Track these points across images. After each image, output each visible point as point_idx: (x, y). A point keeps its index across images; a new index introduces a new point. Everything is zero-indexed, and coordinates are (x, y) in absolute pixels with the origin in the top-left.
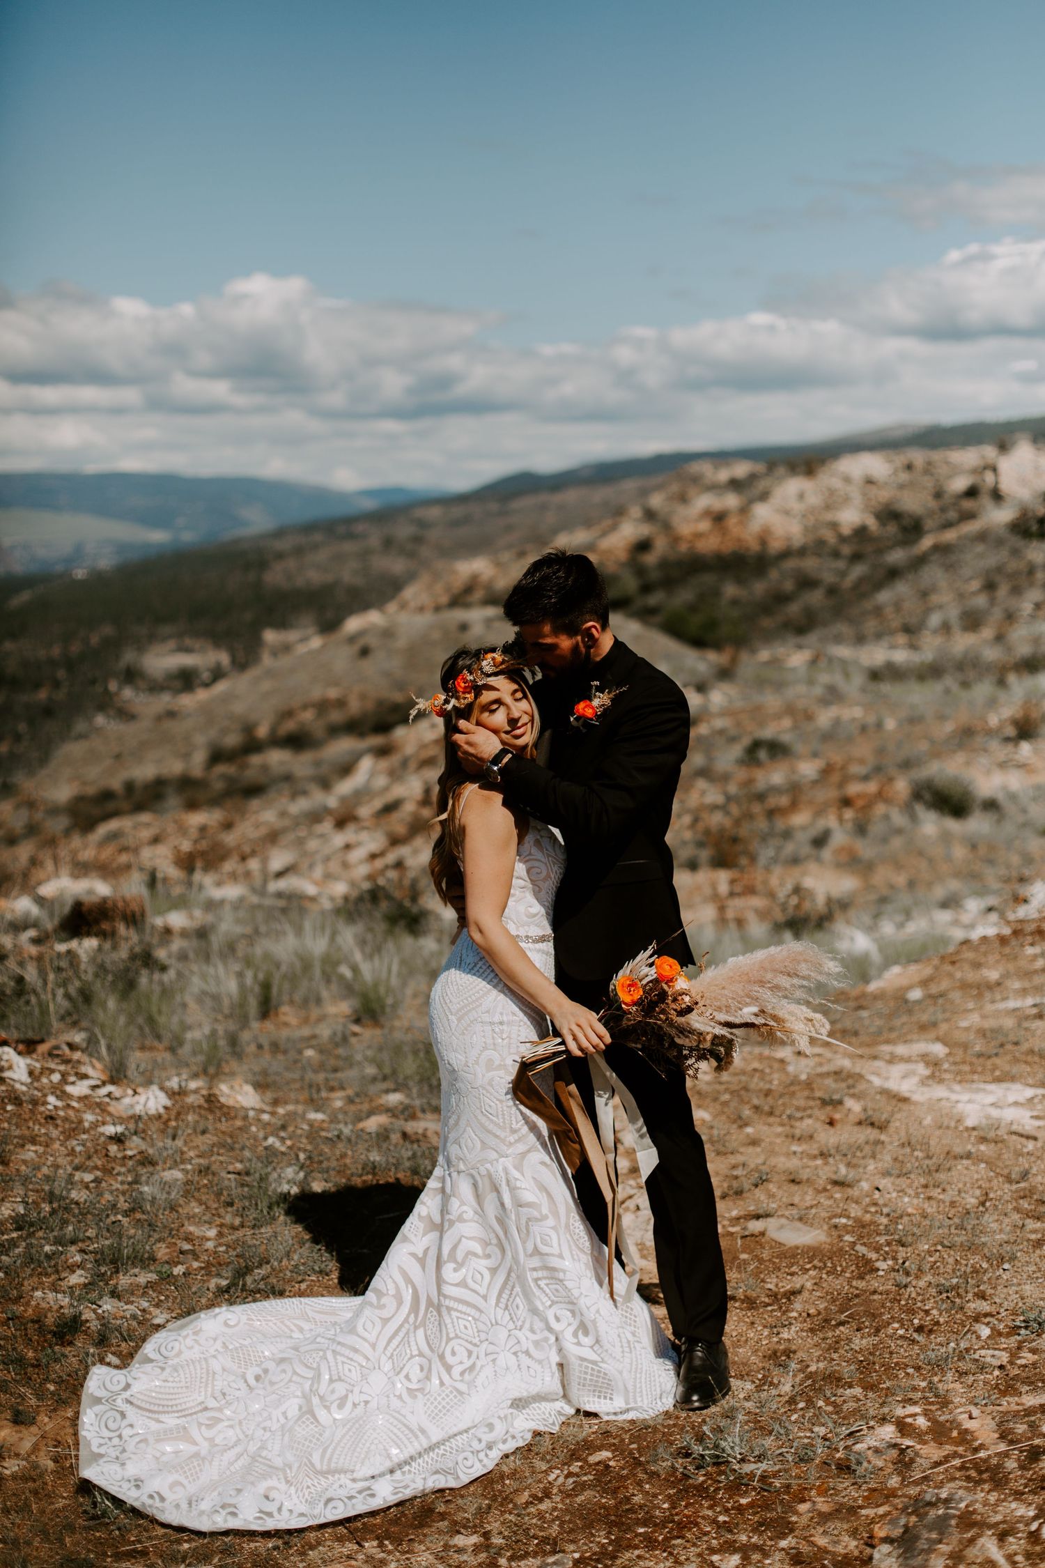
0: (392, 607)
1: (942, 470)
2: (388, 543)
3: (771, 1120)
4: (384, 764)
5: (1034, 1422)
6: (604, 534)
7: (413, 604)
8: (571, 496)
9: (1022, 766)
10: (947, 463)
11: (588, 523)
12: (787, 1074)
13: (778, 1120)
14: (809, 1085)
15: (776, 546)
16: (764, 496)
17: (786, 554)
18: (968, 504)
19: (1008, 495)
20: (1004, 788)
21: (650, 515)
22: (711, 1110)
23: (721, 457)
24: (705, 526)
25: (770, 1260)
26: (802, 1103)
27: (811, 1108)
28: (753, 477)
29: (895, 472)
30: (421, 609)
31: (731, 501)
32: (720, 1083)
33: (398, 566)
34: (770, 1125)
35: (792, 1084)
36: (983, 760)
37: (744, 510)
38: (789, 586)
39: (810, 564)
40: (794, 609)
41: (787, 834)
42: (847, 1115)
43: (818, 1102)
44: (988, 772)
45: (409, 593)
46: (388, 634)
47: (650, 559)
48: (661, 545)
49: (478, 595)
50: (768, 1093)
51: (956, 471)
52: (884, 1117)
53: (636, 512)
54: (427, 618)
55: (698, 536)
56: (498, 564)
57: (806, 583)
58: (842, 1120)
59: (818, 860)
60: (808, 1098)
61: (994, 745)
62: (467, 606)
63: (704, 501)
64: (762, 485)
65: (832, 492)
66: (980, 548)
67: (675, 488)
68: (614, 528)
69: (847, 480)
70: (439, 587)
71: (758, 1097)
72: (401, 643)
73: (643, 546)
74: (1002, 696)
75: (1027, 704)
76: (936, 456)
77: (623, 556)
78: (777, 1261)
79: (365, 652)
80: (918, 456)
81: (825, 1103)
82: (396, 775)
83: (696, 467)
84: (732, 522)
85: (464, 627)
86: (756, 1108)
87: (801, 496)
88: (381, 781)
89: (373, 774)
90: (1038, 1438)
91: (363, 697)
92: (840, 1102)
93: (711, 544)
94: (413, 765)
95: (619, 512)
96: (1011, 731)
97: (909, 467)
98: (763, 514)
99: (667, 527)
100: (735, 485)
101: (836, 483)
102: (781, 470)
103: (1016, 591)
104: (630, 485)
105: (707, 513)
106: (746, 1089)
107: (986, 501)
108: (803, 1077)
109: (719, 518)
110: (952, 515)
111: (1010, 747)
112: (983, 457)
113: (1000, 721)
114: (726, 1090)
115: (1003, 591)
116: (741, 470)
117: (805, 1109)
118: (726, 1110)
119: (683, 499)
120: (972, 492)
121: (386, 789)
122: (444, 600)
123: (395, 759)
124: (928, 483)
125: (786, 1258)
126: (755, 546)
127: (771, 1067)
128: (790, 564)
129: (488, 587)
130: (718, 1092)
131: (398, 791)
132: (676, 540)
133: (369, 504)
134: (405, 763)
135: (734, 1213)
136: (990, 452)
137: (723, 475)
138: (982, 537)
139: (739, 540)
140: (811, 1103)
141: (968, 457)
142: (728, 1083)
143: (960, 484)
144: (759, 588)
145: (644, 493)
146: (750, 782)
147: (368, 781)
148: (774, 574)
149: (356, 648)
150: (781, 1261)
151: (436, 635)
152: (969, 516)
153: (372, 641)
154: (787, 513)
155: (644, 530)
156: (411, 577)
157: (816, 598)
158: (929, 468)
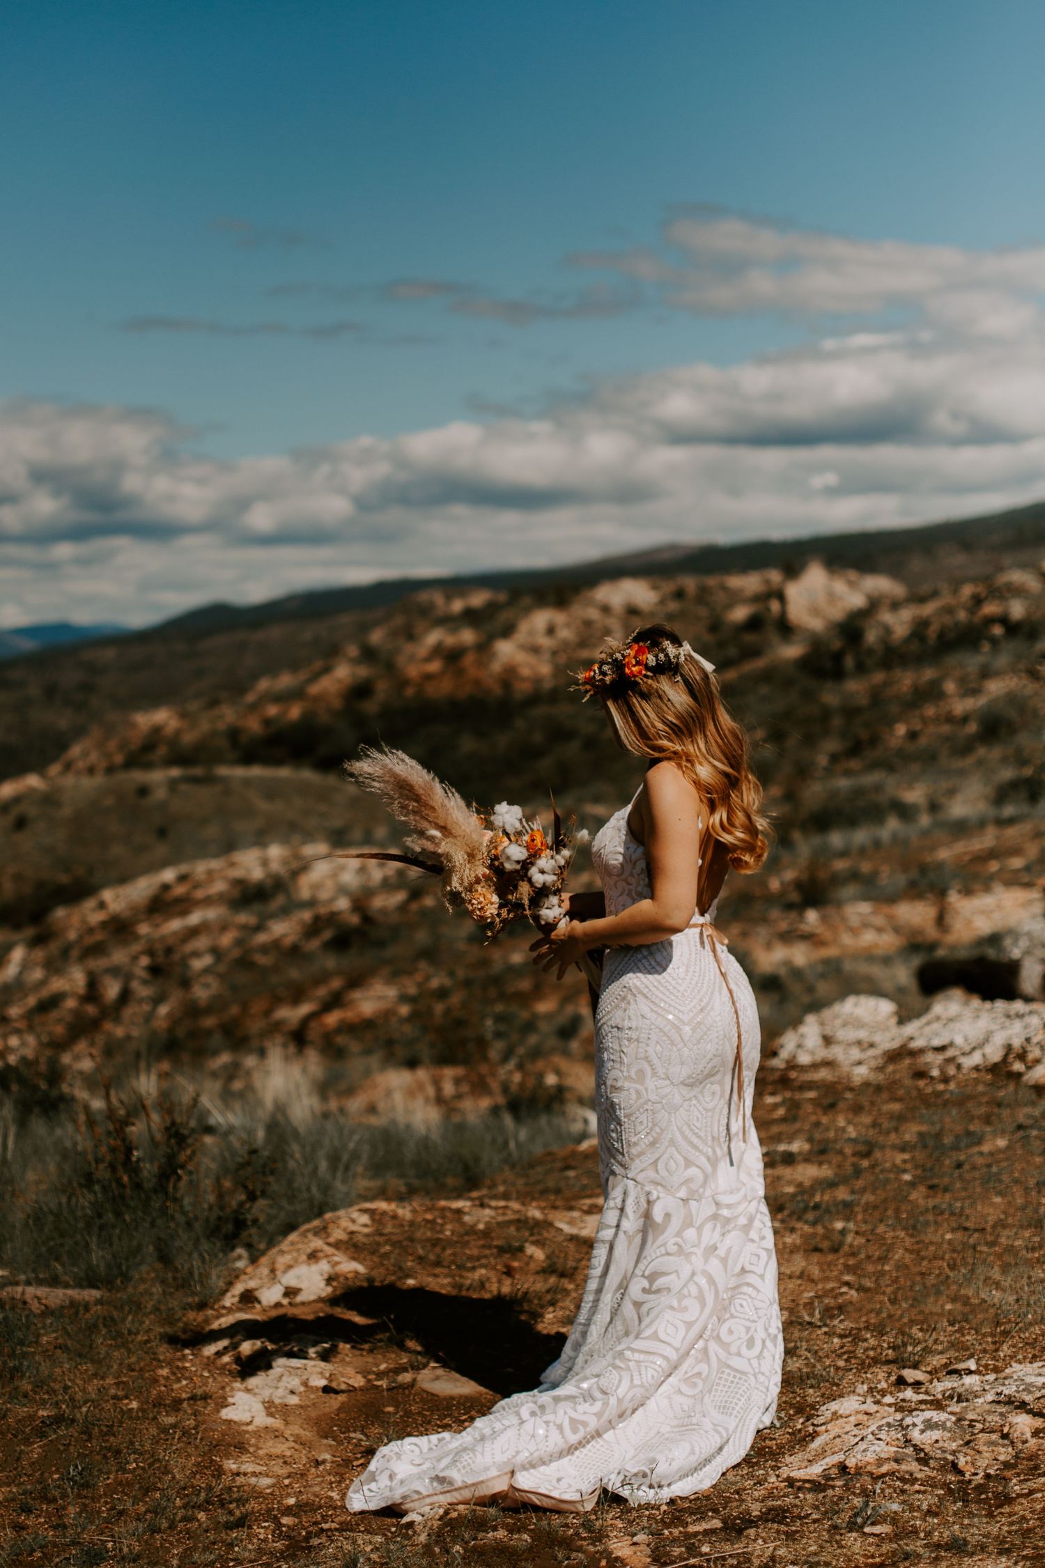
0: (54, 769)
1: (720, 597)
2: (51, 692)
3: (438, 1270)
4: (39, 954)
5: (694, 1543)
6: (316, 677)
7: (81, 765)
8: (275, 633)
9: (808, 937)
10: (724, 588)
11: (294, 666)
12: (463, 1224)
13: (445, 1271)
14: (486, 1234)
15: (522, 689)
16: (507, 631)
17: (535, 699)
18: (749, 638)
19: (799, 627)
20: (788, 963)
21: (369, 654)
22: (368, 1263)
23: (455, 585)
24: (434, 666)
25: (419, 1413)
26: (475, 1252)
27: (486, 1257)
28: (492, 609)
29: (662, 602)
30: (91, 771)
31: (468, 636)
32: (381, 1235)
33: (63, 721)
34: (436, 1276)
35: (467, 1234)
36: (762, 932)
37: (484, 647)
38: (538, 737)
39: (563, 710)
40: (545, 765)
41: (530, 1026)
42: (527, 1264)
43: (495, 1251)
44: (769, 946)
45: (75, 751)
46: (49, 800)
47: (371, 707)
48: (382, 689)
49: (162, 751)
50: (435, 1243)
51: (735, 598)
52: (571, 1264)
53: (353, 651)
54: (99, 780)
55: (428, 677)
56: (184, 715)
57: (559, 734)
58: (521, 1268)
59: (566, 1053)
60: (483, 1246)
61: (775, 913)
62: (148, 766)
63: (433, 637)
64: (503, 617)
65: (588, 623)
66: (764, 690)
67: (399, 620)
68: (327, 670)
69: (606, 609)
70: (112, 745)
71: (423, 1248)
72: (67, 811)
73: (360, 691)
74: (786, 857)
75: (813, 866)
76: (712, 581)
77: (337, 704)
78: (428, 1413)
79: (21, 824)
80: (690, 583)
81: (502, 1250)
82: (54, 966)
83: (423, 597)
84: (469, 660)
85: (143, 791)
86: (421, 1259)
87: (551, 631)
88: (37, 974)
89: (25, 966)
90: (694, 1557)
91: (18, 878)
92: (521, 1249)
93: (444, 688)
94: (75, 953)
95: (332, 652)
96: (795, 897)
97: (679, 594)
98: (506, 650)
99: (390, 667)
100: (471, 617)
101: (593, 614)
102: (527, 600)
103: (810, 741)
104: (345, 619)
105: (438, 651)
106: (412, 1240)
107: (773, 636)
108: (481, 1226)
109: (452, 656)
110: (732, 651)
111: (793, 915)
112: (767, 582)
113: (782, 884)
114: (386, 1242)
115: (793, 740)
116: (478, 599)
117: (478, 1259)
118: (385, 1262)
119: (411, 635)
120: (754, 624)
121: (43, 983)
122: (119, 759)
123: (54, 947)
124: (703, 612)
125: (438, 1410)
126: (498, 691)
127: (443, 1217)
128: (540, 711)
129: (174, 741)
130: (378, 1244)
131: (58, 984)
132: (404, 683)
133: (28, 645)
134: (65, 952)
135: (383, 1367)
136: (775, 576)
137: (457, 606)
138: (768, 676)
139: (477, 682)
140: (487, 1252)
141: (750, 583)
142: (391, 1233)
143: (740, 614)
144: (503, 740)
145: (364, 628)
146: (485, 963)
147: (21, 973)
148: (520, 724)
149: (10, 818)
150: (432, 1414)
151: (109, 802)
152: (753, 652)
153: (31, 810)
154: (535, 650)
155: (363, 672)
156: (79, 732)
157: (572, 750)
158: (703, 595)
